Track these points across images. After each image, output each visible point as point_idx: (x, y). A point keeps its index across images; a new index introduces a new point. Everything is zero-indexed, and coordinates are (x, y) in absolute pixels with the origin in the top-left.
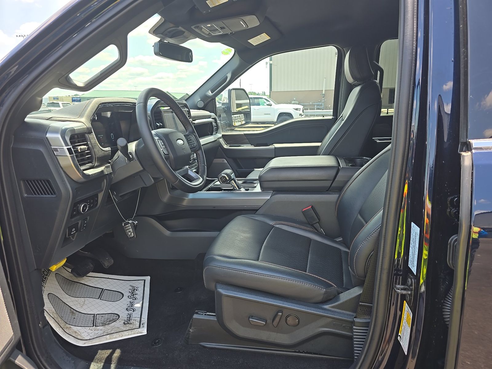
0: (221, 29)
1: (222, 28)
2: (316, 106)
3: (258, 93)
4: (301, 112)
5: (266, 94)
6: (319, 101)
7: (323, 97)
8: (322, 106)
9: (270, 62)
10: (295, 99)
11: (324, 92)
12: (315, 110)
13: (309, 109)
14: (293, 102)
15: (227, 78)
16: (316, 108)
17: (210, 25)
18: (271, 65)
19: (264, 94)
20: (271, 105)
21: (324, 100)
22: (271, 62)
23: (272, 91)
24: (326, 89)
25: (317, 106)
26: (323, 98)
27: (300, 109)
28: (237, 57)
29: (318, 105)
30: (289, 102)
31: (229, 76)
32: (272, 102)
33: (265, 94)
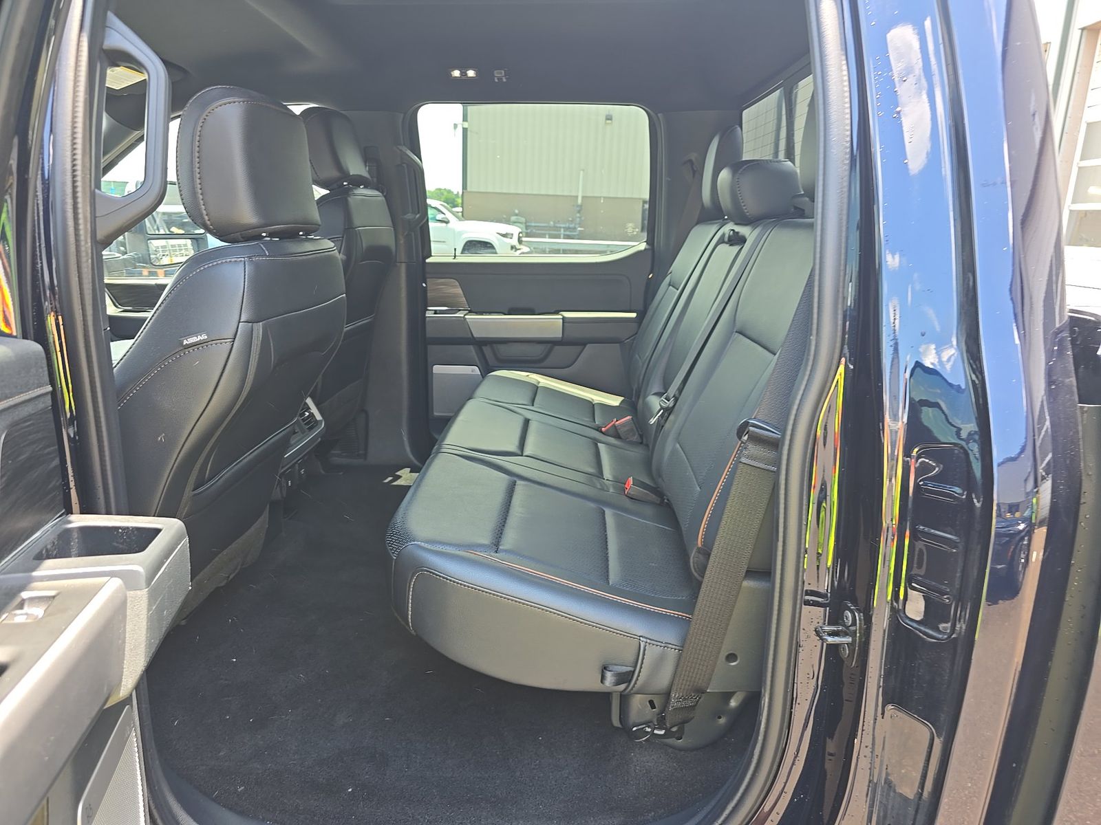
2: (562, 230)
4: (514, 241)
6: (571, 219)
7: (579, 212)
8: (575, 232)
9: (462, 125)
10: (517, 211)
11: (580, 201)
12: (560, 238)
13: (547, 236)
14: (513, 218)
16: (564, 235)
18: (465, 130)
20: (447, 222)
21: (581, 217)
22: (466, 125)
23: (469, 189)
24: (583, 195)
25: (564, 231)
26: (578, 215)
27: (512, 234)
29: (566, 229)
30: (505, 216)
32: (449, 216)
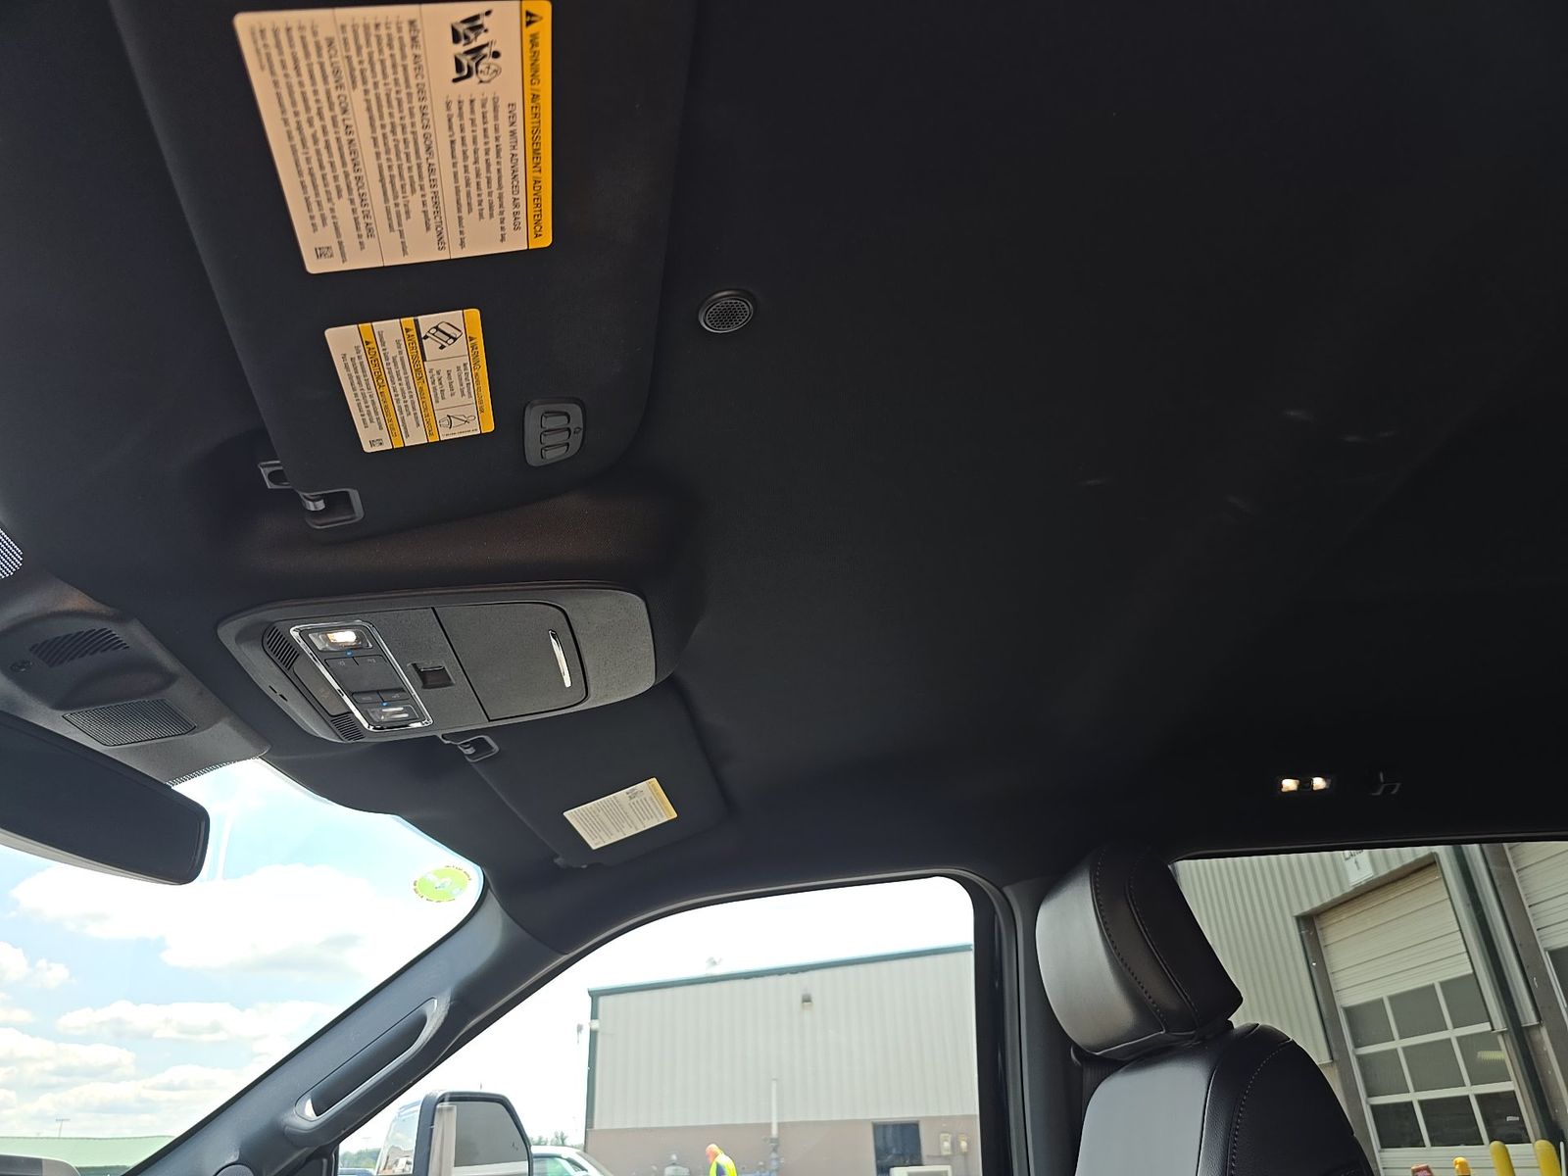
0: (425, 686)
1: (429, 679)
3: (540, 1138)
5: (567, 1142)
6: (761, 1163)
7: (775, 1150)
9: (590, 1025)
11: (774, 1132)
15: (422, 1022)
17: (347, 637)
18: (593, 1034)
19: (561, 1141)
21: (777, 1159)
22: (596, 1025)
23: (596, 1127)
24: (780, 1121)
26: (774, 1155)
28: (494, 914)
30: (655, 1168)
31: (436, 1013)
33: (563, 1140)
